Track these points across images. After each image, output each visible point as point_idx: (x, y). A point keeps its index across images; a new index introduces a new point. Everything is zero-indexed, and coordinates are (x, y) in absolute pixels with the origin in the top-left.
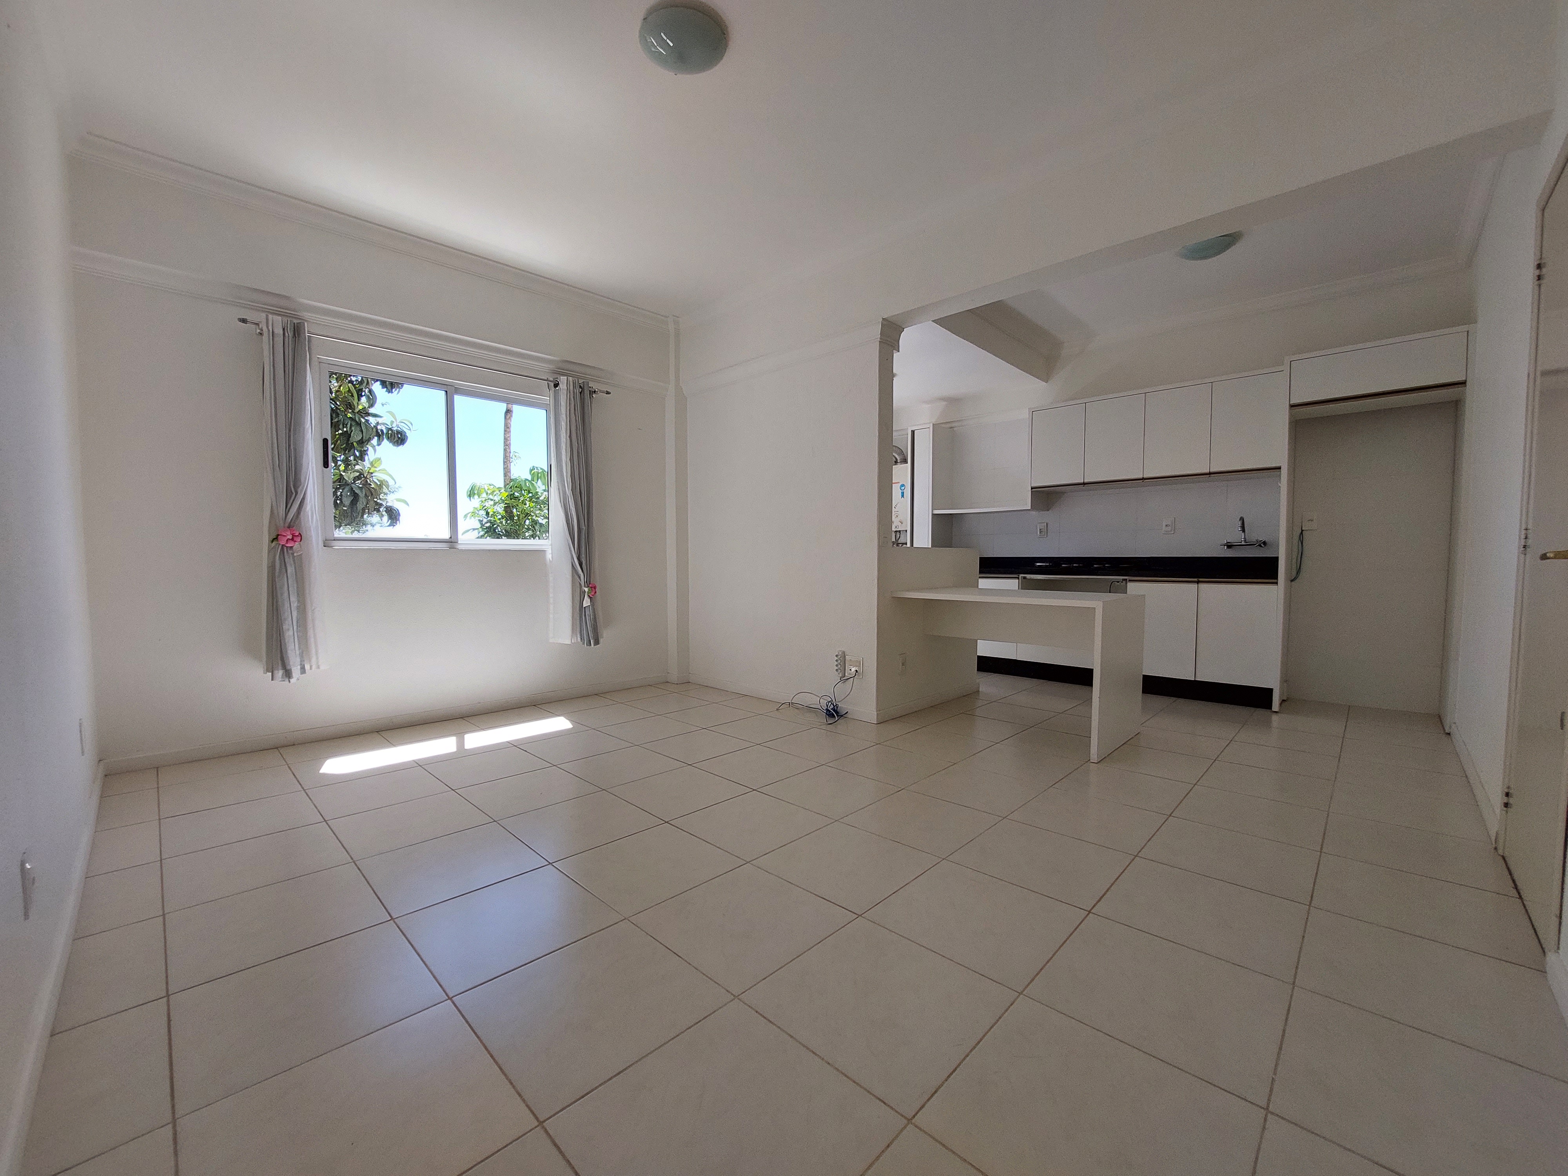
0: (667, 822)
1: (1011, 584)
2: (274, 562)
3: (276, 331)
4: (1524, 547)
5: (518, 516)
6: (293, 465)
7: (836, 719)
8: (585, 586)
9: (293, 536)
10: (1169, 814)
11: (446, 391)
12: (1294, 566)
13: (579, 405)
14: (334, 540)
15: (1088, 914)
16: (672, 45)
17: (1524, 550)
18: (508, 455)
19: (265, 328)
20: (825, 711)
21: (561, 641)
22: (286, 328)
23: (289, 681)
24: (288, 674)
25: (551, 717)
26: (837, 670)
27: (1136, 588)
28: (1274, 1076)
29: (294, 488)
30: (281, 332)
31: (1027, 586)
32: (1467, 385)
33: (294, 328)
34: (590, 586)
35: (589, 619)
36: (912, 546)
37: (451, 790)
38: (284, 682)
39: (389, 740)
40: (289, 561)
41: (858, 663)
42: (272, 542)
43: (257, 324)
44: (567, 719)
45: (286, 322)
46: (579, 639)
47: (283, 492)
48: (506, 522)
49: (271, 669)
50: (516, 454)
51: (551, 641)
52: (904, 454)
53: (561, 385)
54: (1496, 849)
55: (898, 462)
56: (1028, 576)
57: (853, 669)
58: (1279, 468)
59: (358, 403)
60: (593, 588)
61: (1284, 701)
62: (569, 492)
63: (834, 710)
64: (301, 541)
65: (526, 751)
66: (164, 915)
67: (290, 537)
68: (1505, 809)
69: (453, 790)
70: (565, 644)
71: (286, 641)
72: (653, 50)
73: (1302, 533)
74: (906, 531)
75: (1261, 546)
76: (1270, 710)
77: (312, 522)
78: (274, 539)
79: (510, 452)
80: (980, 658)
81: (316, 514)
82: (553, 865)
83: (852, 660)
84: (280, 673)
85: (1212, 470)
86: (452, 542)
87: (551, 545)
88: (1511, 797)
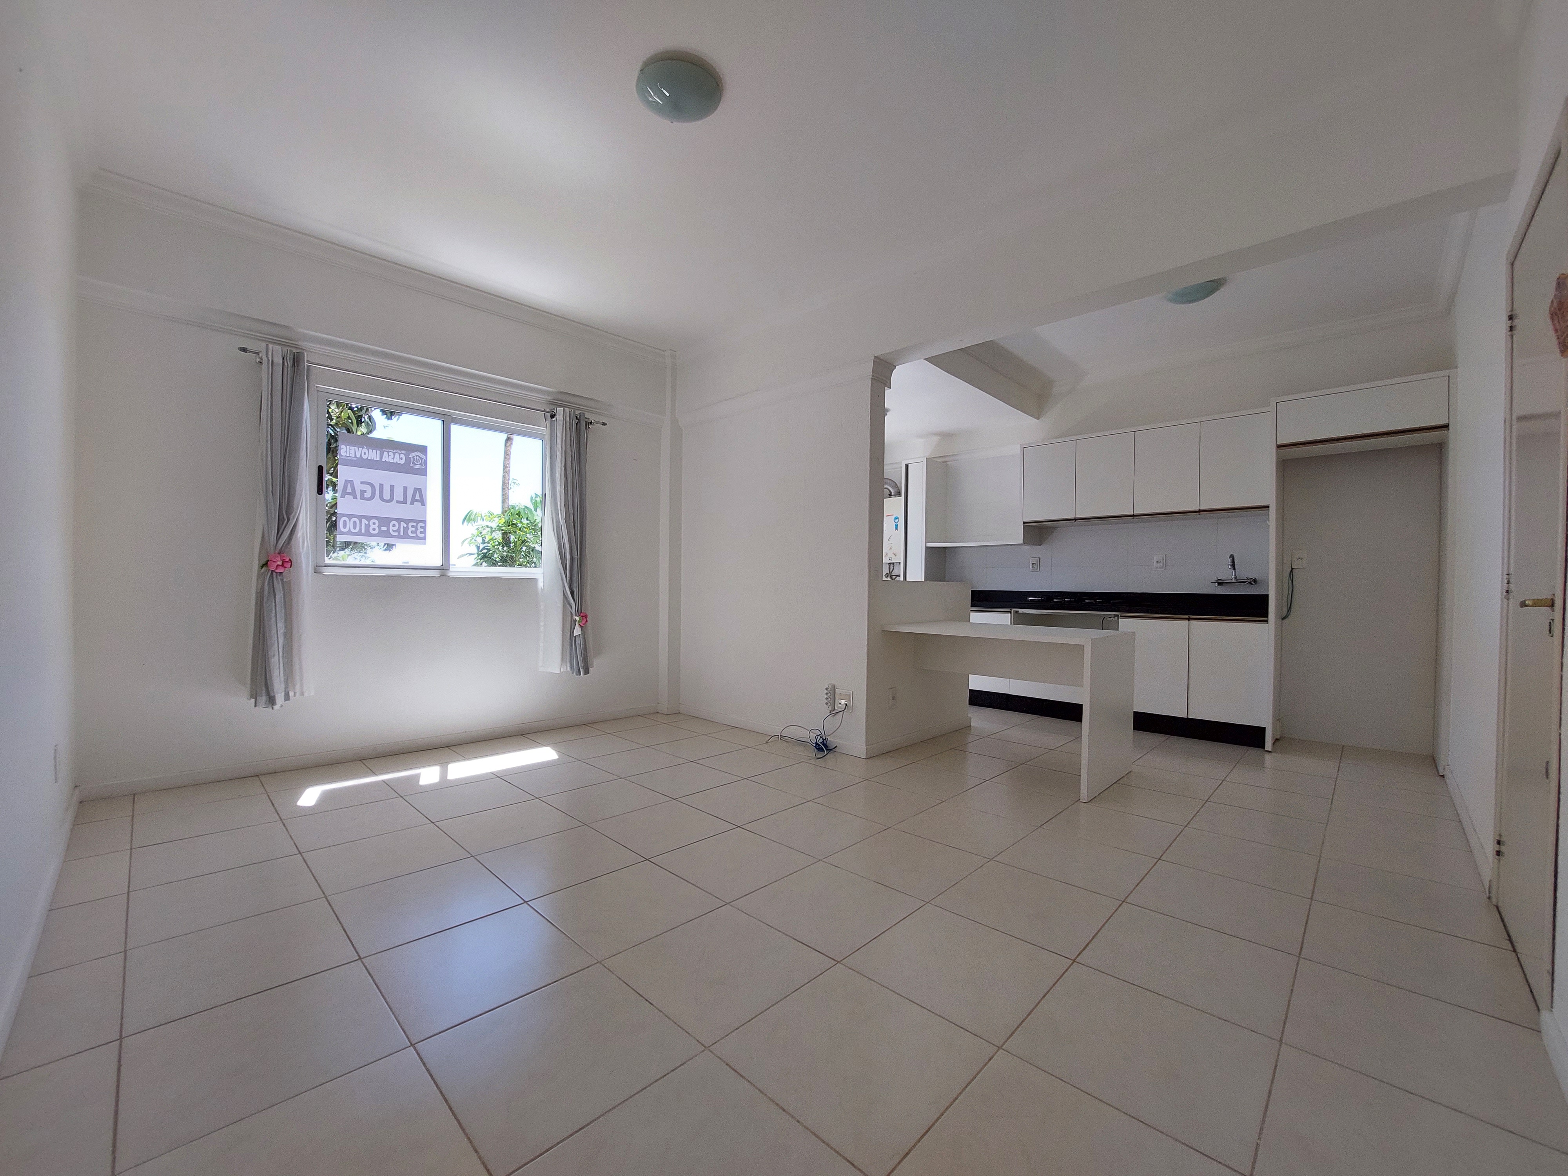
0: (648, 860)
1: (1002, 618)
2: (262, 588)
3: (275, 360)
4: (1506, 592)
5: (515, 542)
6: (286, 491)
7: (826, 753)
8: (576, 615)
9: (283, 562)
10: (1158, 857)
11: (443, 421)
12: (1285, 604)
13: (575, 437)
14: (325, 566)
15: (1072, 964)
16: (668, 95)
17: (1507, 595)
18: (507, 482)
19: (264, 358)
20: (814, 745)
21: (549, 670)
22: (285, 357)
23: (273, 708)
24: (272, 701)
25: (536, 747)
26: (827, 704)
27: (1128, 624)
28: (1259, 1142)
29: (287, 514)
30: (281, 362)
31: (1019, 620)
32: (1450, 429)
33: (294, 358)
34: (581, 615)
35: (579, 648)
36: (906, 580)
37: (430, 822)
38: (266, 709)
39: (372, 769)
40: (278, 586)
41: (847, 697)
42: (262, 567)
43: (258, 354)
44: (554, 750)
45: (286, 352)
46: (569, 668)
47: (275, 518)
48: (503, 549)
49: (254, 695)
50: (514, 481)
51: (541, 669)
52: (898, 487)
53: (557, 416)
54: (1489, 898)
55: (892, 495)
56: (1021, 611)
57: (843, 702)
58: (1268, 507)
59: (357, 429)
60: (584, 617)
61: (1277, 739)
62: (562, 521)
63: (823, 745)
64: (290, 567)
65: (509, 782)
66: (125, 951)
67: (280, 563)
68: (1497, 857)
69: (433, 823)
70: (556, 673)
71: (271, 667)
72: (650, 99)
73: (1292, 571)
74: (900, 563)
75: (1252, 584)
76: (1263, 749)
77: (303, 548)
78: (264, 565)
79: (509, 479)
80: (972, 692)
81: (307, 541)
82: (528, 904)
83: (842, 693)
84: (263, 699)
85: (1202, 508)
86: (443, 569)
87: (543, 573)
88: (1504, 845)
